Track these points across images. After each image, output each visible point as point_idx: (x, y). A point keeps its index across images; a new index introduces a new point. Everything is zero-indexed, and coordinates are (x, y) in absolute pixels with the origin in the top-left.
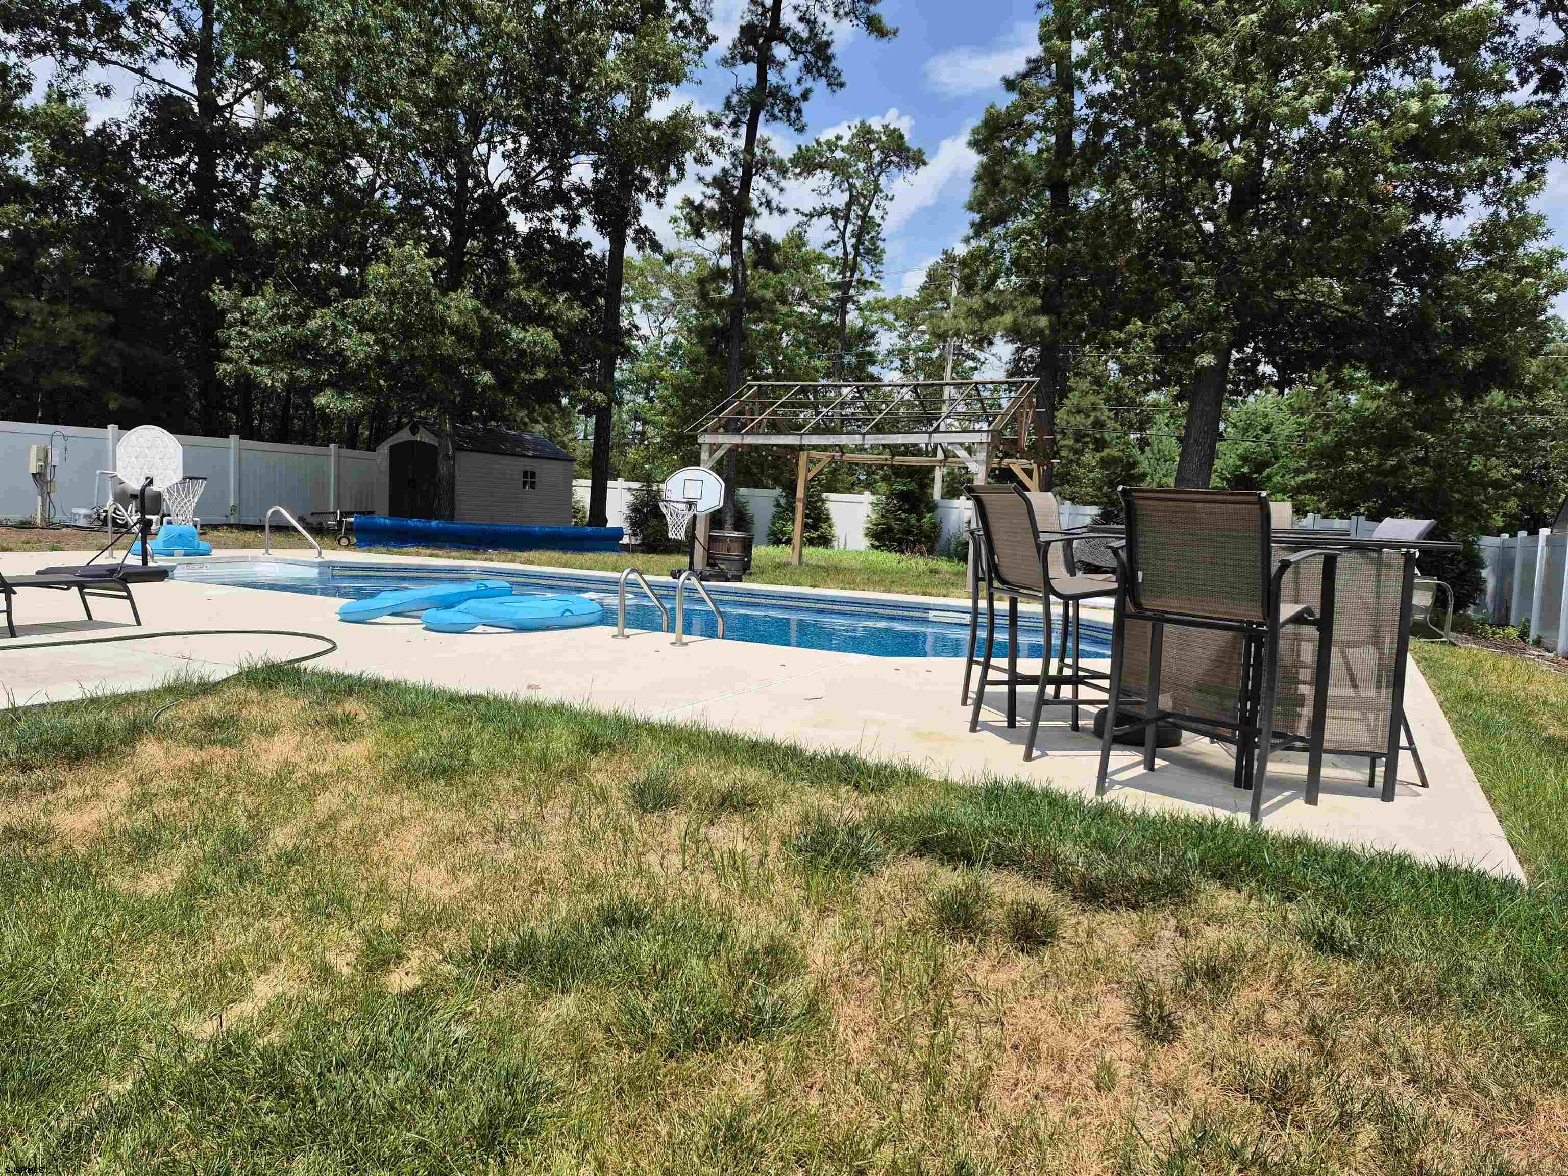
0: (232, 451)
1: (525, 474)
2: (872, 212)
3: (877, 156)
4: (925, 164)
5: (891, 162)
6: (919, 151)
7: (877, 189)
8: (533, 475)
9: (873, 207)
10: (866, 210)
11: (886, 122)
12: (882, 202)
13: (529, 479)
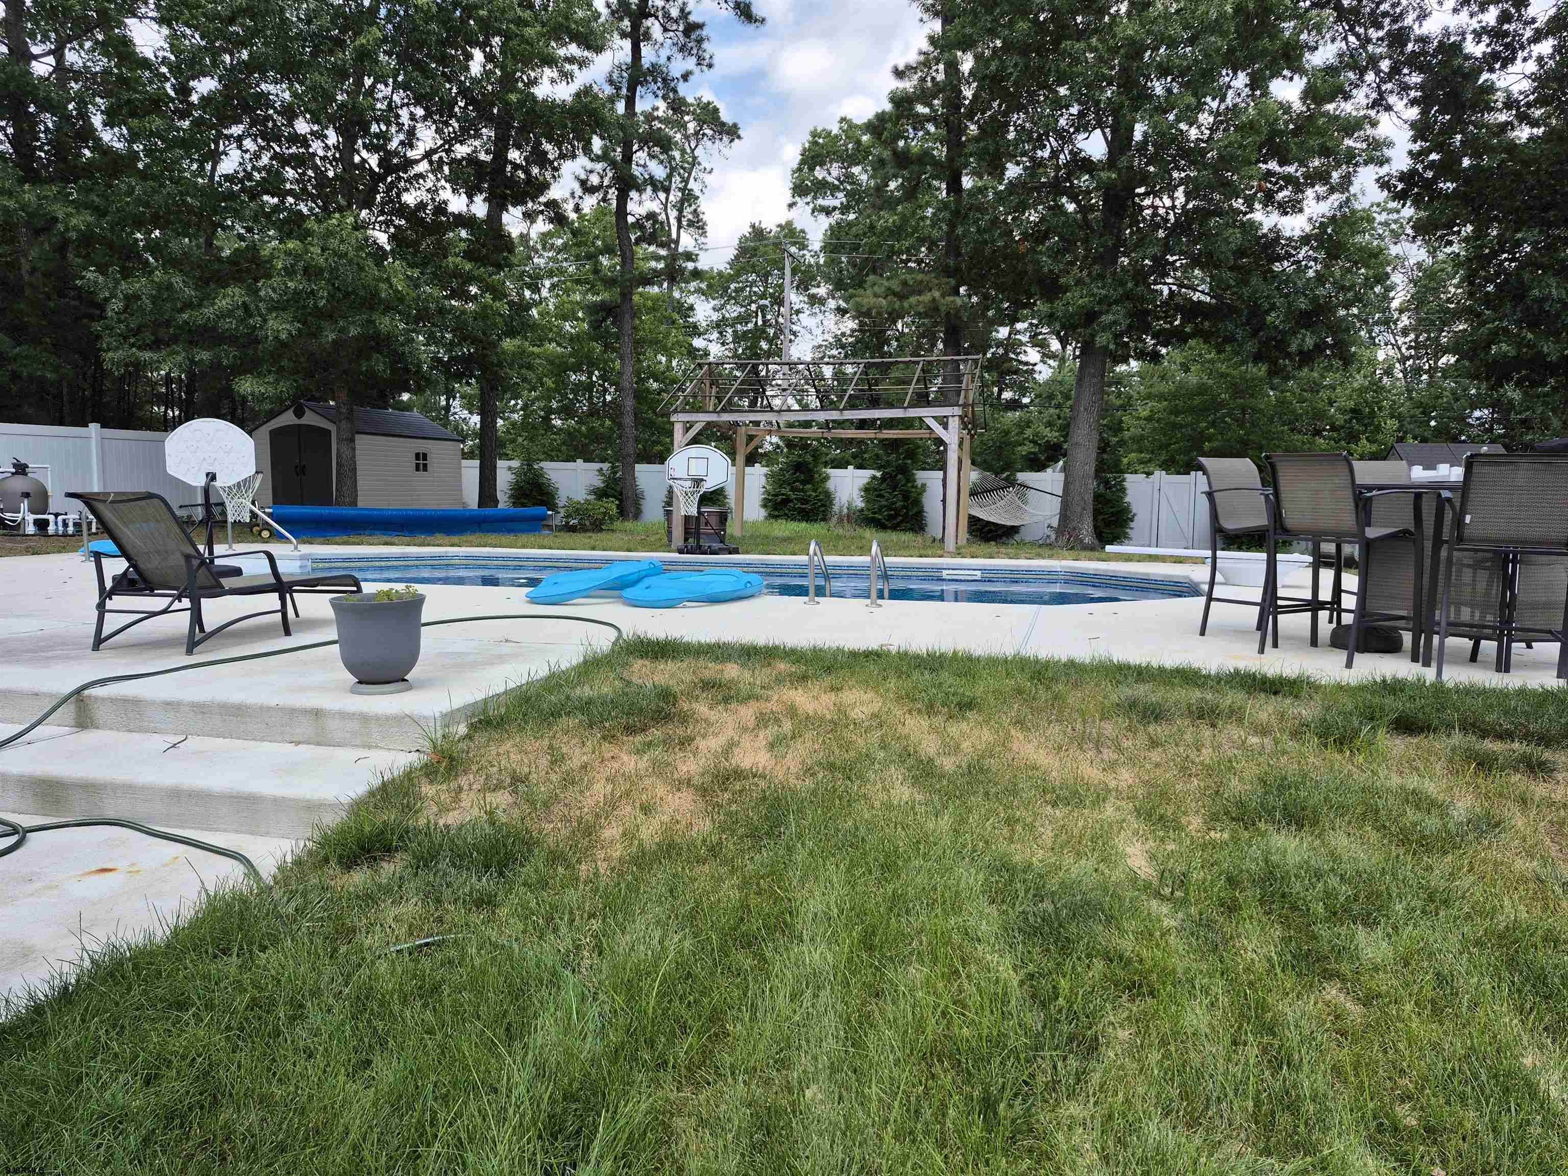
0: (93, 443)
1: (417, 456)
2: (692, 185)
3: (692, 127)
4: (739, 137)
5: (704, 135)
6: (735, 125)
7: (695, 162)
8: (425, 456)
9: (692, 179)
10: (686, 181)
11: (698, 95)
12: (701, 175)
13: (422, 462)
